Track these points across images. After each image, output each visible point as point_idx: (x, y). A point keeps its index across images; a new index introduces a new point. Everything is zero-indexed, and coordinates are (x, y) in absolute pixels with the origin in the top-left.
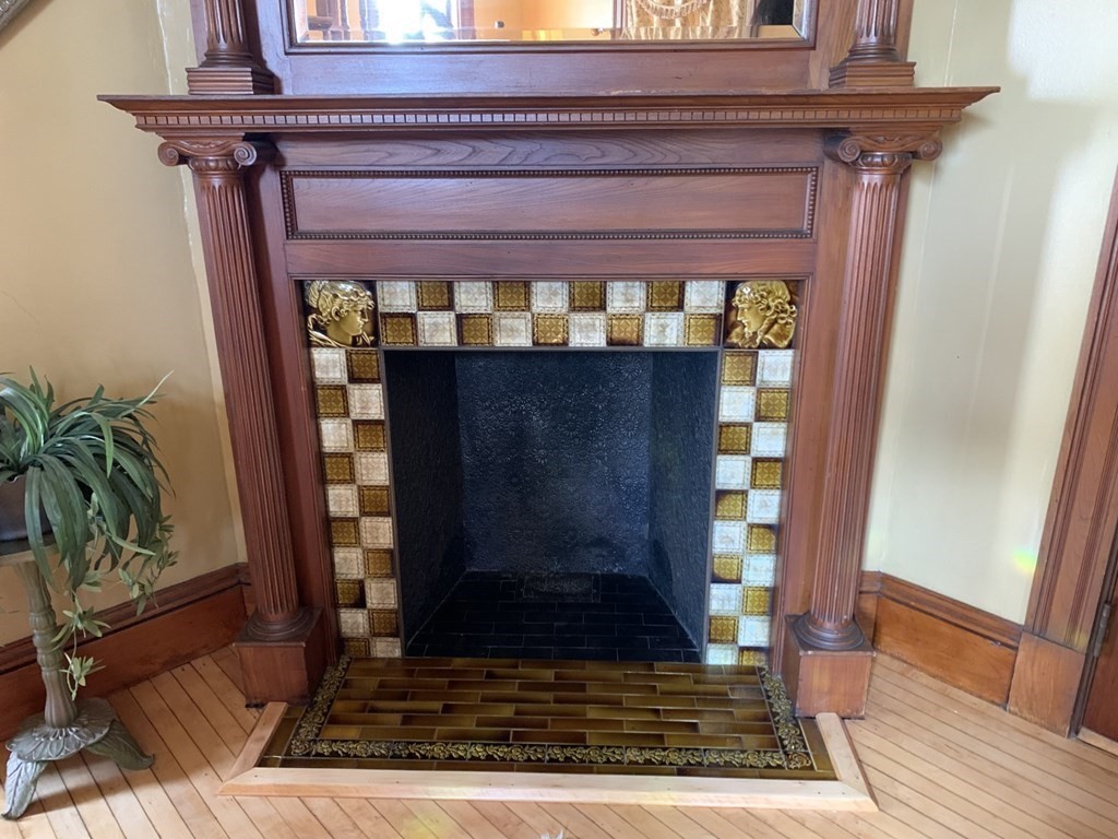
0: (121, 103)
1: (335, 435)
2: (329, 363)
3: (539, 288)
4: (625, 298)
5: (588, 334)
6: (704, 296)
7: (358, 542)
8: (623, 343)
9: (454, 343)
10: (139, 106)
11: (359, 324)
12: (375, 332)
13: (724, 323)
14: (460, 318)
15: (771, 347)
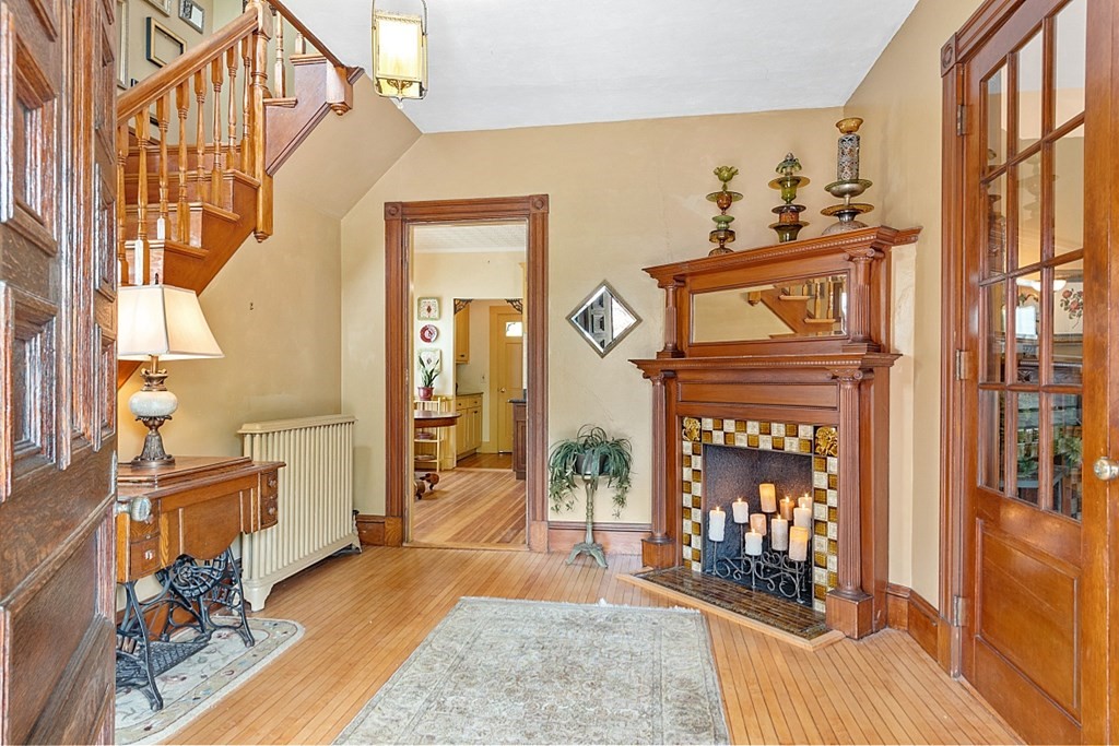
0: (632, 361)
1: (687, 474)
2: (687, 447)
3: (749, 423)
4: (778, 429)
5: (765, 444)
6: (806, 431)
7: (690, 518)
8: (777, 449)
9: (723, 443)
10: (640, 364)
11: (696, 433)
12: (700, 437)
13: (813, 444)
14: (725, 433)
15: (832, 456)
